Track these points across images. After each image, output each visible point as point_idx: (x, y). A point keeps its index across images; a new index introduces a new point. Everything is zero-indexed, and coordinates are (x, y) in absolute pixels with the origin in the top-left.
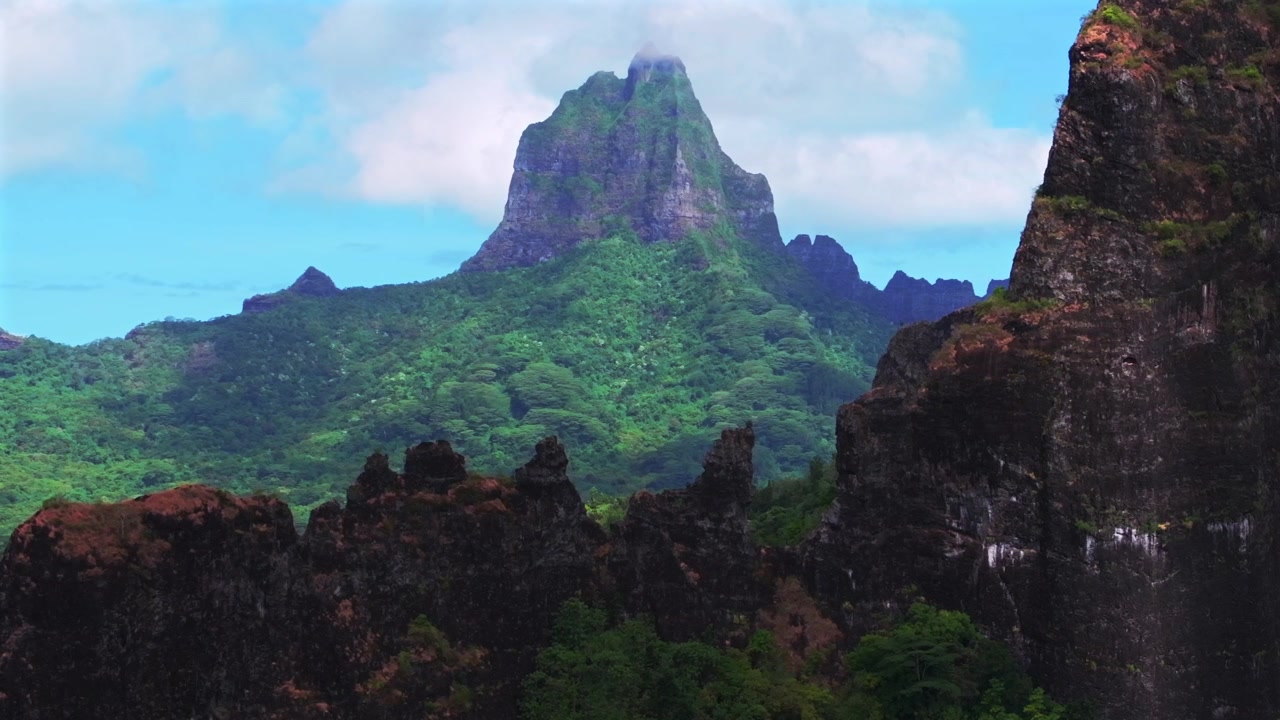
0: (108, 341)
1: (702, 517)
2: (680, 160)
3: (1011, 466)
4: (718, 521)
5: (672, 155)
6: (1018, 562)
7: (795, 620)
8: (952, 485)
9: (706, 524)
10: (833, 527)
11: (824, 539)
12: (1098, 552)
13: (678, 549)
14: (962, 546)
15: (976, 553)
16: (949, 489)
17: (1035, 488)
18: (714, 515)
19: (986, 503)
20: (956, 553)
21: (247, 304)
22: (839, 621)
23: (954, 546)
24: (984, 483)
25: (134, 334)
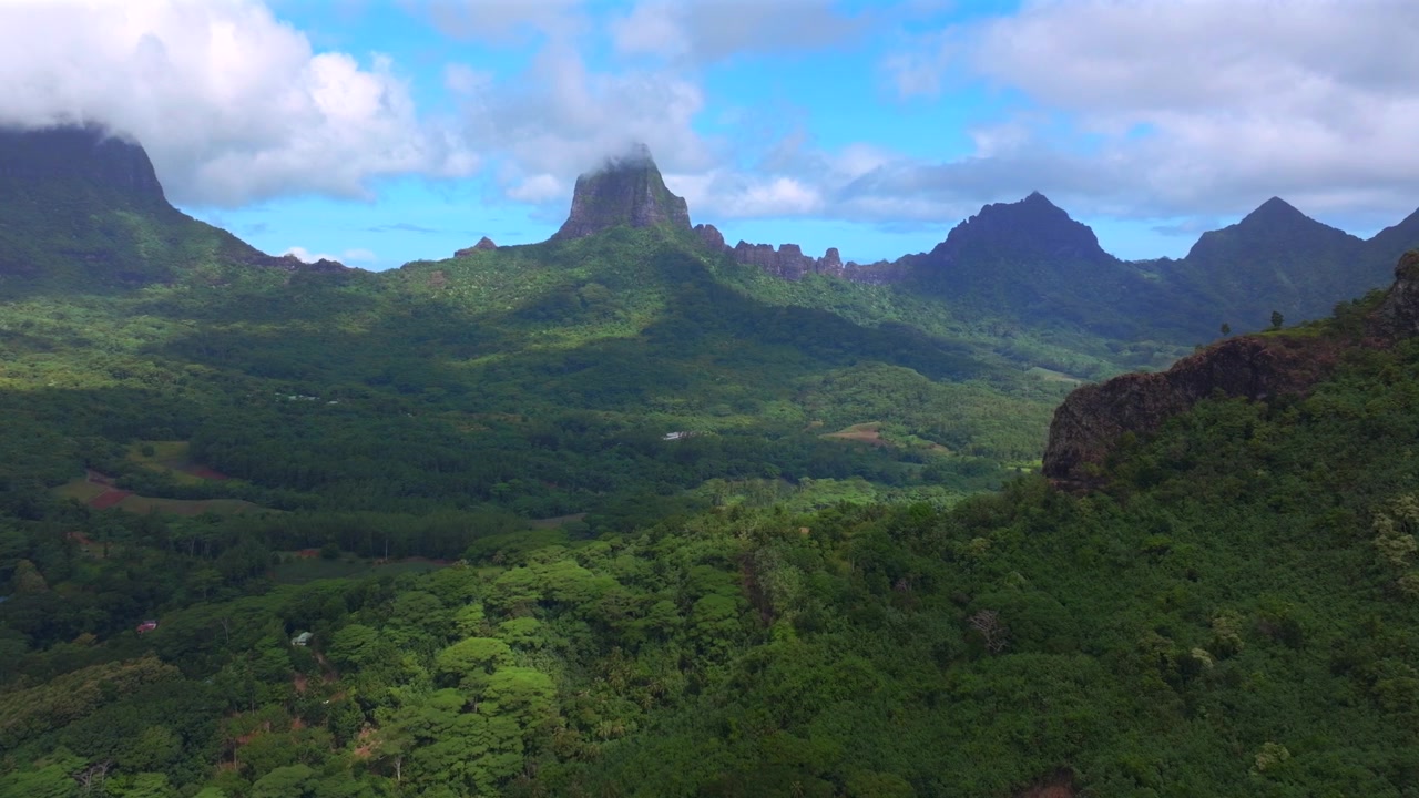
0: (392, 270)
2: (648, 191)
5: (646, 189)
21: (456, 254)
25: (405, 267)
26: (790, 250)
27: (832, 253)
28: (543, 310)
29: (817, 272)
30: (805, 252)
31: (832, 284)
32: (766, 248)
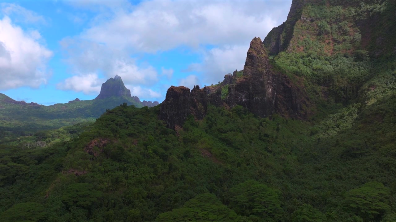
0: (51, 106)
4: (219, 96)
7: (226, 106)
13: (215, 99)
15: (242, 100)
21: (69, 102)
22: (230, 107)
28: (93, 115)
32: (150, 102)
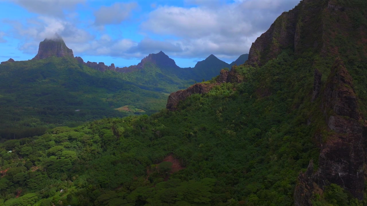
1: (308, 177)
3: (344, 161)
6: (344, 176)
8: (334, 164)
9: (309, 178)
10: (320, 173)
11: (319, 175)
12: (359, 174)
14: (334, 173)
15: (337, 174)
16: (333, 165)
17: (347, 164)
18: (310, 176)
19: (340, 166)
20: (334, 174)
22: (322, 189)
23: (333, 173)
24: (340, 164)
26: (102, 64)
27: (113, 65)
29: (109, 69)
30: (106, 64)
31: (113, 73)
32: (95, 63)
